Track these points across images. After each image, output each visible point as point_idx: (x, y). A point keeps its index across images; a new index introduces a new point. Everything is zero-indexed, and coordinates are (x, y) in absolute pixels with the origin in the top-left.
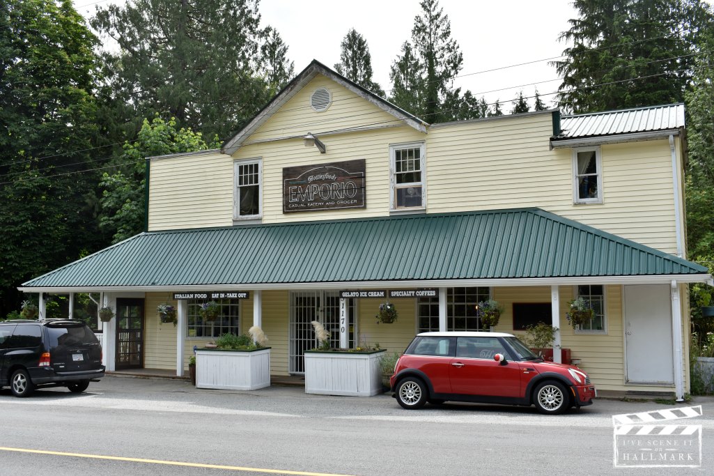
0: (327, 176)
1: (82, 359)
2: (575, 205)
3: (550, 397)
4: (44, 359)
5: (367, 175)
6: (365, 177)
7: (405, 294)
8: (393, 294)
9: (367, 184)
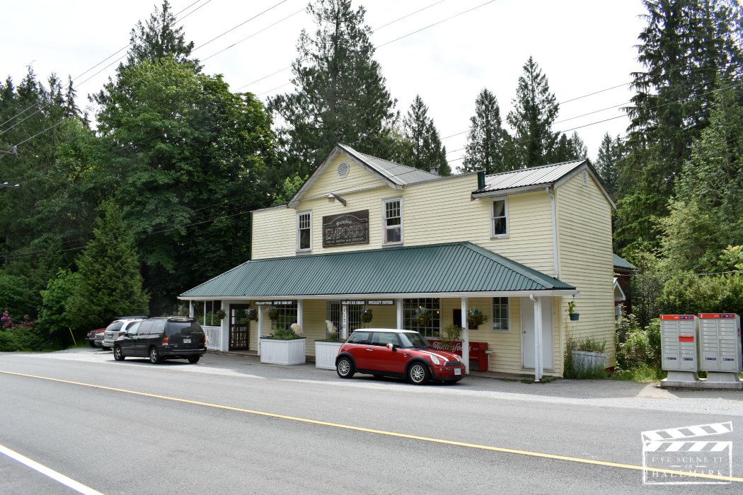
0: (347, 222)
1: (190, 342)
2: (491, 239)
3: (417, 373)
4: (165, 342)
5: (370, 221)
6: (368, 222)
7: (375, 303)
8: (370, 302)
9: (370, 227)
